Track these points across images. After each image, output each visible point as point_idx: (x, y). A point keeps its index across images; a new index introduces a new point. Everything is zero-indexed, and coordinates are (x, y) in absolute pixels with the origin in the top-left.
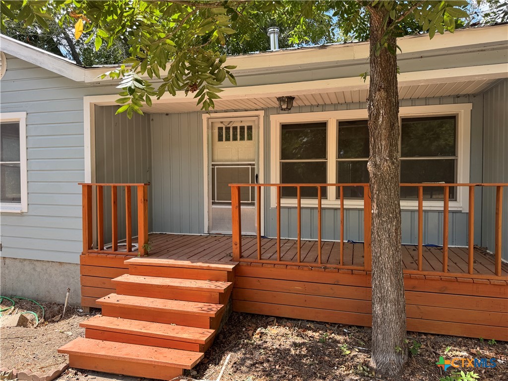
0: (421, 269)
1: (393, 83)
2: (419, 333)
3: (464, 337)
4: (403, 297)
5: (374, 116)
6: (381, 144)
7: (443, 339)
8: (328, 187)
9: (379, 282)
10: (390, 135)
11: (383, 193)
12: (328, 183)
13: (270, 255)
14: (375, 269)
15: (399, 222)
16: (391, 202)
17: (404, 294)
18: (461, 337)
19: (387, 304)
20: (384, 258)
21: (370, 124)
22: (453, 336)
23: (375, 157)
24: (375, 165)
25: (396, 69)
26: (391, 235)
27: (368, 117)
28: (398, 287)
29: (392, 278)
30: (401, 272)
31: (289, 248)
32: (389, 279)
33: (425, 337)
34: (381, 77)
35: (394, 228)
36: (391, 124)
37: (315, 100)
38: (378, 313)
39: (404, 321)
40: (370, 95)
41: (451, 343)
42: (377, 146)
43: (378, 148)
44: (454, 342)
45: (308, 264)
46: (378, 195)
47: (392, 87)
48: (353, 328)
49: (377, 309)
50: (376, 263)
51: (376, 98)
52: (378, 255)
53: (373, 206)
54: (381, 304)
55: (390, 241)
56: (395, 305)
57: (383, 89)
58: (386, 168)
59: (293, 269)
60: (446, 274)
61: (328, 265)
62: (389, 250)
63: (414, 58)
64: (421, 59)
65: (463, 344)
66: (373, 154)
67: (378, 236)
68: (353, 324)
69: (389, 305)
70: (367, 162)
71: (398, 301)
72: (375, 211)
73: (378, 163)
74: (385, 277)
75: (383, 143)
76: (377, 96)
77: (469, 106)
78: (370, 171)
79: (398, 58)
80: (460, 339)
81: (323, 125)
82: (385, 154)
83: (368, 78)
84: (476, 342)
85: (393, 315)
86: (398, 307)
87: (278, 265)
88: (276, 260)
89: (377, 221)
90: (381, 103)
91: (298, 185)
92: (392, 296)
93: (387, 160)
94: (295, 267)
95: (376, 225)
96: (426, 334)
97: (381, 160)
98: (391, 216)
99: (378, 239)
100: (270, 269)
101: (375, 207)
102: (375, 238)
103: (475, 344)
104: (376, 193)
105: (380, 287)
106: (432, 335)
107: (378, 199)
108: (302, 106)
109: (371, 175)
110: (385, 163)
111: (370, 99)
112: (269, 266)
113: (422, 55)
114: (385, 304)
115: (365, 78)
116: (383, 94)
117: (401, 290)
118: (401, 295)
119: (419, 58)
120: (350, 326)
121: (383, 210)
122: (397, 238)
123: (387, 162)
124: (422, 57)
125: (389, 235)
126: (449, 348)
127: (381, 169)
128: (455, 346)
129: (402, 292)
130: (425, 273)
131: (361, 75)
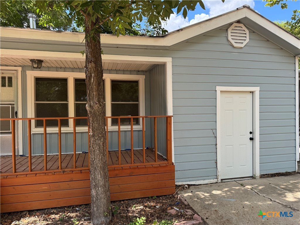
0: (120, 164)
1: (99, 59)
2: (120, 200)
3: (142, 198)
4: (108, 182)
5: (89, 77)
6: (93, 94)
7: (132, 201)
8: (69, 119)
9: (94, 176)
10: (98, 89)
11: (95, 122)
12: (69, 117)
13: (25, 168)
14: (91, 169)
15: (105, 139)
16: (100, 128)
17: (108, 180)
18: (140, 198)
19: (98, 188)
20: (97, 161)
21: (87, 82)
22: (136, 199)
23: (90, 101)
24: (90, 106)
25: (101, 51)
26: (100, 147)
27: (85, 77)
28: (105, 177)
29: (101, 172)
30: (107, 168)
31: (41, 162)
32: (99, 173)
33: (123, 202)
34: (92, 55)
35: (102, 143)
36: (98, 83)
37: (58, 64)
38: (94, 195)
39: (109, 196)
40: (86, 65)
41: (136, 203)
42: (91, 95)
43: (92, 96)
44: (137, 201)
45: (52, 171)
46: (93, 124)
47: (98, 61)
48: (82, 206)
49: (93, 192)
50: (92, 165)
51: (89, 66)
52: (93, 159)
53: (90, 131)
54: (96, 189)
55: (100, 150)
56: (103, 188)
57: (93, 62)
58: (96, 108)
59: (41, 176)
60: (133, 165)
61: (66, 170)
62: (99, 156)
63: (114, 47)
64: (117, 48)
65: (141, 202)
66: (89, 100)
67: (93, 148)
68: (82, 204)
69: (100, 189)
70: (86, 104)
71: (105, 185)
72: (91, 134)
73: (92, 105)
74: (97, 172)
75: (95, 93)
76: (90, 66)
77: (144, 77)
78: (88, 110)
79: (101, 46)
80: (140, 199)
81: (65, 81)
82: (96, 100)
83: (85, 54)
84: (148, 199)
85: (102, 194)
86: (105, 189)
87: (29, 175)
88: (28, 171)
89: (92, 139)
90: (92, 70)
91: (44, 119)
92: (102, 183)
93: (97, 103)
94: (42, 174)
95: (92, 142)
96: (123, 200)
97: (93, 103)
98: (100, 136)
99: (93, 150)
100: (23, 178)
101: (91, 131)
102: (91, 150)
103: (147, 200)
104: (91, 123)
105: (95, 179)
106: (127, 200)
107: (92, 126)
108: (50, 67)
109: (88, 112)
110: (96, 105)
111: (86, 67)
112: (22, 176)
113: (118, 46)
114: (97, 189)
115: (83, 54)
116: (93, 65)
117: (106, 178)
118: (107, 181)
119: (116, 47)
120: (81, 206)
121: (95, 132)
122: (104, 148)
123: (97, 105)
124: (117, 47)
125: (99, 147)
126: (134, 206)
127: (94, 108)
128: (137, 204)
129: (107, 180)
130: (122, 166)
131: (81, 52)
